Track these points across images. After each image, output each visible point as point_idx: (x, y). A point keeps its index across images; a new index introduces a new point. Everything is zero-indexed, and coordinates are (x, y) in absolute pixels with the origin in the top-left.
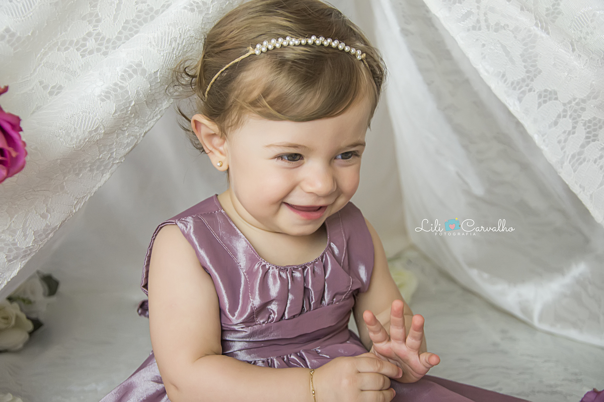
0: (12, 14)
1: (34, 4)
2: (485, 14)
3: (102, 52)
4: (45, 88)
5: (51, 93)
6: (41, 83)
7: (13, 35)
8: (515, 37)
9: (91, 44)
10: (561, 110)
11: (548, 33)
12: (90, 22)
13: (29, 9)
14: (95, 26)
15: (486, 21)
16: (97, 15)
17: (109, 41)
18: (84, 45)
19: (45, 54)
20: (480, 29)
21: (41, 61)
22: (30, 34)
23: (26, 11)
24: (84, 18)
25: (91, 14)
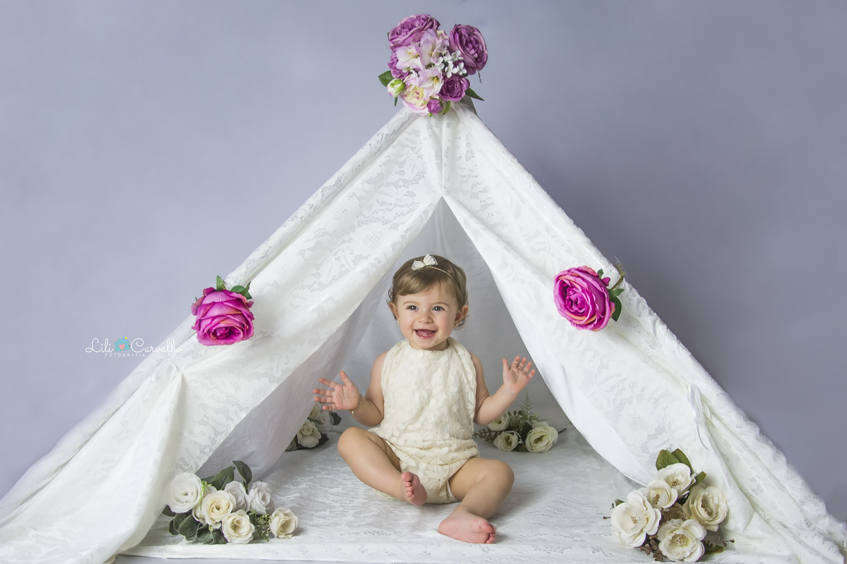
3: (321, 290)
5: (295, 308)
6: (290, 304)
9: (316, 286)
12: (316, 277)
14: (318, 278)
16: (319, 274)
17: (325, 285)
18: (312, 287)
24: (313, 275)
25: (316, 274)
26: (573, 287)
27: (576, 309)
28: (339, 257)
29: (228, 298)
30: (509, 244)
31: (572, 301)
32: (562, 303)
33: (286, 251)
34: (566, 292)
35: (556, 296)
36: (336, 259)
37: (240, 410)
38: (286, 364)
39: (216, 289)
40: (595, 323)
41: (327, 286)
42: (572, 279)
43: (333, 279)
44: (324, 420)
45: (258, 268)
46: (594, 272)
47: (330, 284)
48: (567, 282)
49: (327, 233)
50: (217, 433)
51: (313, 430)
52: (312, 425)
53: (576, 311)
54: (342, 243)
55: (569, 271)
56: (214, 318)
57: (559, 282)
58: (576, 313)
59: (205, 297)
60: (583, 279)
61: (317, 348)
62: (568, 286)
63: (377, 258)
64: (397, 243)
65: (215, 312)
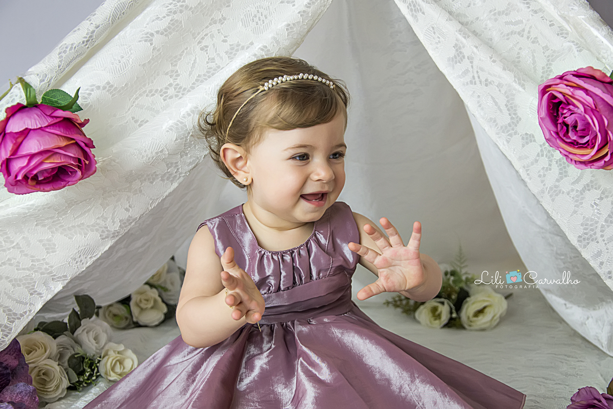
0: (112, 73)
1: (128, 66)
2: (477, 72)
3: (179, 97)
4: (136, 122)
5: (140, 125)
6: (133, 118)
7: (112, 86)
8: (500, 91)
9: (171, 91)
10: (539, 151)
11: (524, 89)
12: (171, 76)
13: (124, 69)
14: (175, 79)
15: (479, 77)
16: (177, 71)
17: (185, 89)
18: (166, 93)
19: (136, 99)
20: (475, 84)
21: (134, 103)
22: (124, 86)
23: (121, 71)
24: (167, 74)
25: (172, 71)
26: (569, 103)
27: (575, 138)
28: (207, 47)
29: (50, 120)
30: (466, 26)
31: (567, 126)
32: (552, 128)
33: (122, 33)
34: (558, 111)
35: (541, 120)
36: (202, 49)
37: (53, 279)
38: (127, 210)
39: (25, 104)
40: (607, 159)
41: (189, 91)
42: (567, 91)
43: (197, 80)
44: (172, 284)
45: (79, 59)
46: (605, 75)
47: (193, 88)
48: (560, 96)
49: (187, 7)
50: (13, 317)
51: (155, 301)
52: (154, 294)
53: (575, 140)
54: (210, 24)
55: (561, 78)
56: (32, 156)
57: (546, 95)
58: (573, 144)
59: (7, 120)
60: (586, 91)
61: (175, 185)
62: (561, 102)
63: (266, 47)
64: (294, 24)
65: (32, 146)
